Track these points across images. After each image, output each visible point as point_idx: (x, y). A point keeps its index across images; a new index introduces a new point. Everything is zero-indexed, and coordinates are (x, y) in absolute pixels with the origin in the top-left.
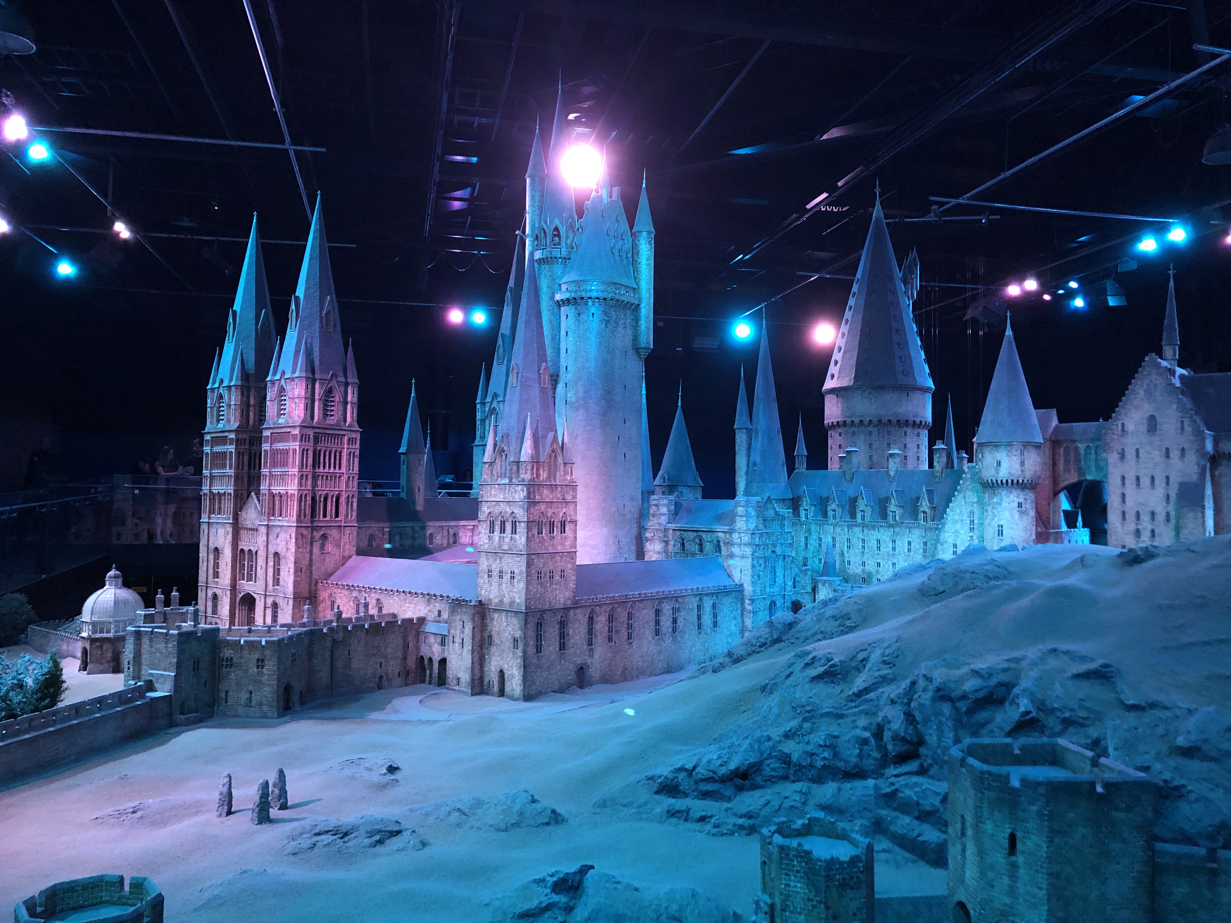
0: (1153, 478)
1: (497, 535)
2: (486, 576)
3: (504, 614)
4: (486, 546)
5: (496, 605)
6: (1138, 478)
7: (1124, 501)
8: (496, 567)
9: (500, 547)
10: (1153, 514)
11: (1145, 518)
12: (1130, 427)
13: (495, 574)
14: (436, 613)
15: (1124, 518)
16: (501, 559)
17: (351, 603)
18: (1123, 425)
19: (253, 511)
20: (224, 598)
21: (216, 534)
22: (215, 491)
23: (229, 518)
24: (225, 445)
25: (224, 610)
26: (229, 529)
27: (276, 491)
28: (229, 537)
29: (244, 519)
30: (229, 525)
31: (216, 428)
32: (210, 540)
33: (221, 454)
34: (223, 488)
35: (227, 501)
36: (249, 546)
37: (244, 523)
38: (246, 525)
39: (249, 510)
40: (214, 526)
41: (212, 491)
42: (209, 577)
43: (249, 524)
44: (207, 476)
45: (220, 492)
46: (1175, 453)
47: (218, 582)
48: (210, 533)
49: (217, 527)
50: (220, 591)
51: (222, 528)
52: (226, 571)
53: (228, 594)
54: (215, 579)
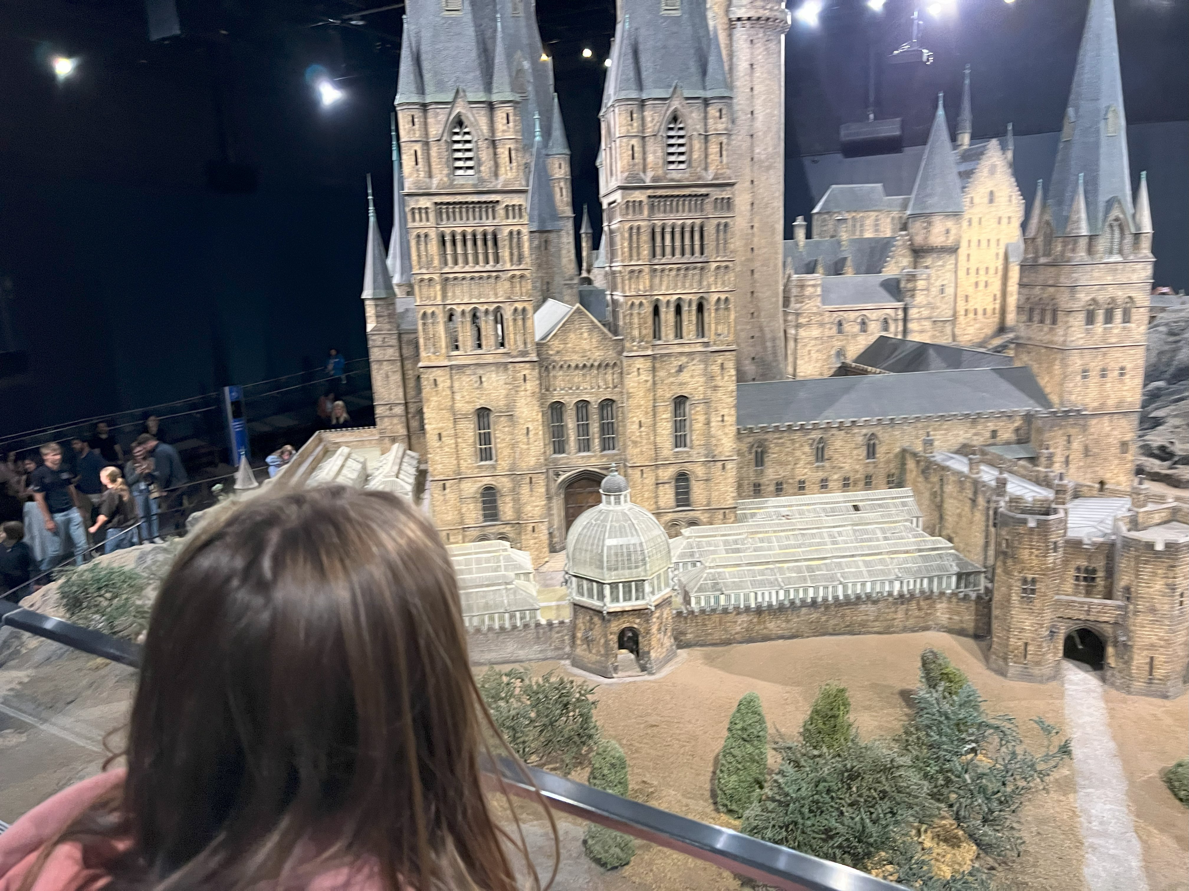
0: (989, 241)
1: (1099, 327)
2: (1079, 378)
3: (1106, 418)
4: (1081, 342)
5: (1095, 409)
6: (979, 241)
7: (968, 260)
8: (1095, 365)
9: (1104, 341)
10: (987, 269)
11: (982, 272)
12: (976, 200)
13: (1094, 374)
14: (988, 435)
15: (968, 274)
16: (1105, 354)
17: (807, 449)
18: (972, 198)
19: (586, 335)
20: (525, 490)
21: (476, 385)
22: (462, 307)
23: (524, 353)
24: (487, 218)
25: (529, 508)
26: (526, 372)
27: (668, 297)
28: (532, 385)
29: (558, 352)
30: (528, 365)
31: (451, 185)
32: (458, 397)
33: (474, 235)
34: (492, 300)
35: (511, 323)
36: (579, 395)
37: (557, 358)
38: (565, 361)
39: (572, 336)
40: (468, 372)
41: (449, 307)
42: (462, 462)
43: (576, 359)
44: (430, 280)
45: (482, 308)
46: (1005, 221)
47: (494, 467)
48: (456, 385)
49: (480, 372)
50: (505, 480)
51: (497, 373)
52: (528, 444)
53: (541, 481)
54: (483, 463)
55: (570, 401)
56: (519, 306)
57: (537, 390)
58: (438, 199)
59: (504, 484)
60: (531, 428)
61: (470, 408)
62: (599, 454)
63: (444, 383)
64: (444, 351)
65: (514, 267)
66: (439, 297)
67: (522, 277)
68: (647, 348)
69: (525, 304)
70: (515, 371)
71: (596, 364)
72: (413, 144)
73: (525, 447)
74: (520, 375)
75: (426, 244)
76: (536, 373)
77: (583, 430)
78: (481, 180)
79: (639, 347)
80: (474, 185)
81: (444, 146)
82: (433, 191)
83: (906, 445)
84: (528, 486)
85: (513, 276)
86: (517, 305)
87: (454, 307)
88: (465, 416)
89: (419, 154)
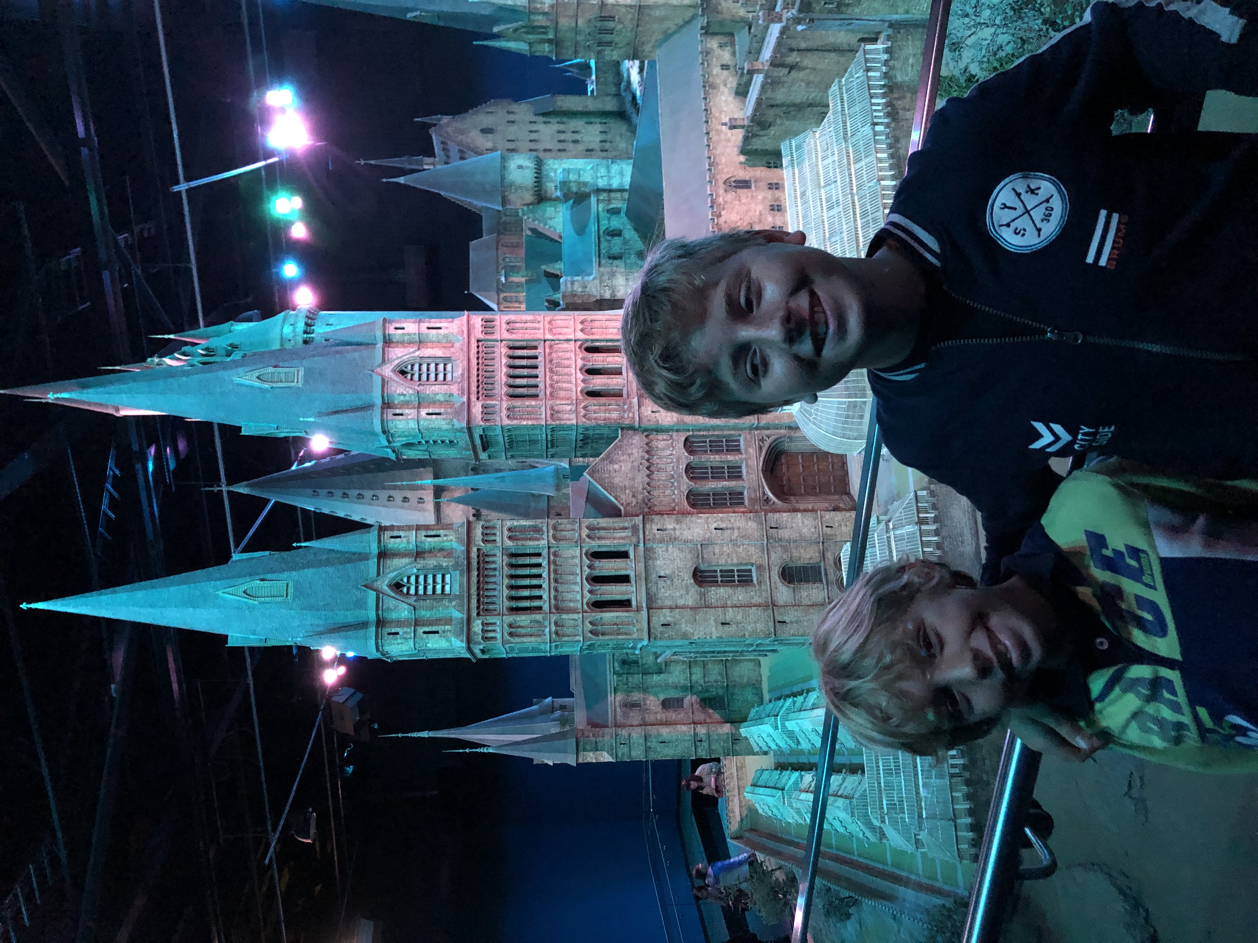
6: (531, 141)
7: (550, 150)
10: (559, 132)
11: (562, 137)
19: (616, 467)
20: (785, 534)
21: (669, 582)
22: (586, 592)
23: (635, 529)
24: (494, 562)
25: (805, 530)
26: (655, 527)
27: (579, 382)
28: (669, 523)
29: (634, 496)
30: (648, 526)
31: (460, 597)
32: (681, 602)
33: (512, 577)
34: (578, 561)
35: (603, 542)
36: (680, 476)
37: (640, 497)
38: (644, 489)
39: (617, 480)
40: (654, 590)
41: (585, 607)
42: (753, 601)
43: (641, 478)
44: (556, 624)
45: (587, 571)
46: (511, 117)
47: (760, 568)
48: (668, 603)
49: (654, 576)
50: (773, 556)
51: (656, 559)
52: (732, 529)
53: (774, 518)
54: (755, 579)
55: (686, 484)
56: (585, 532)
57: (674, 517)
58: (474, 613)
59: (777, 558)
60: (715, 525)
61: (694, 590)
62: (744, 456)
63: (665, 616)
64: (631, 614)
65: (545, 536)
66: (575, 616)
67: (555, 528)
68: (631, 403)
69: (584, 526)
70: (654, 540)
71: (647, 456)
72: (417, 634)
73: (736, 531)
74: (658, 534)
75: (520, 627)
76: (656, 518)
77: (717, 473)
78: (456, 566)
79: (630, 411)
80: (461, 575)
81: (422, 603)
82: (465, 617)
83: (736, 151)
84: (780, 531)
85: (555, 538)
86: (584, 535)
87: (585, 601)
88: (702, 595)
89: (427, 629)
